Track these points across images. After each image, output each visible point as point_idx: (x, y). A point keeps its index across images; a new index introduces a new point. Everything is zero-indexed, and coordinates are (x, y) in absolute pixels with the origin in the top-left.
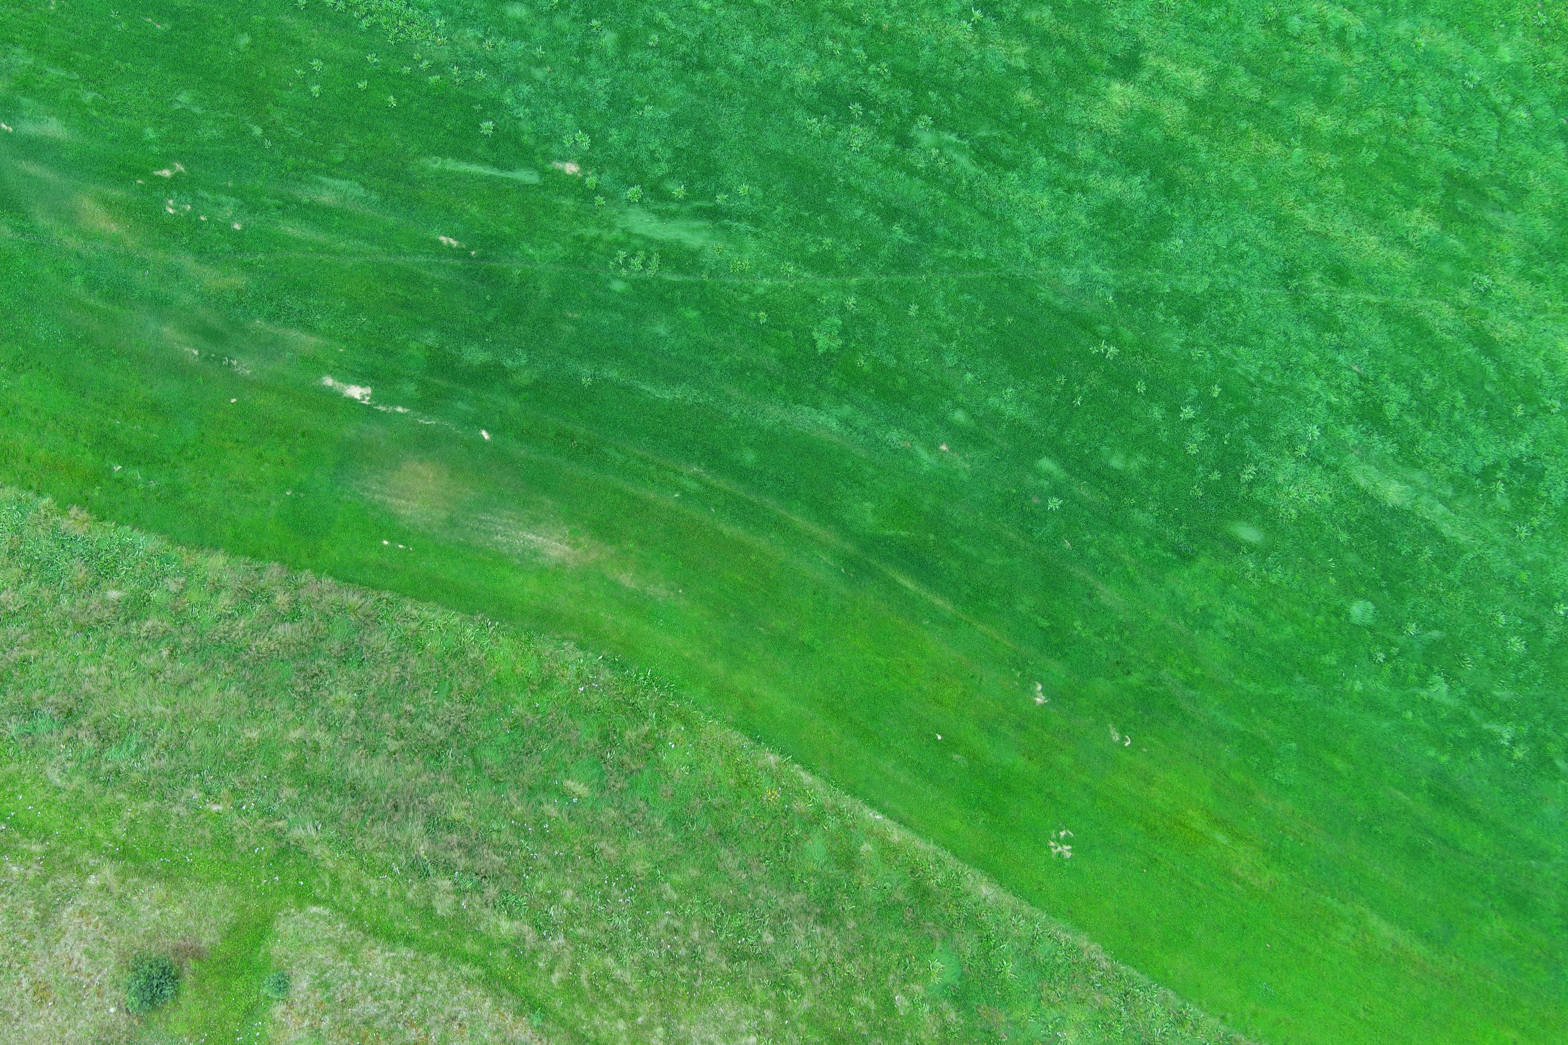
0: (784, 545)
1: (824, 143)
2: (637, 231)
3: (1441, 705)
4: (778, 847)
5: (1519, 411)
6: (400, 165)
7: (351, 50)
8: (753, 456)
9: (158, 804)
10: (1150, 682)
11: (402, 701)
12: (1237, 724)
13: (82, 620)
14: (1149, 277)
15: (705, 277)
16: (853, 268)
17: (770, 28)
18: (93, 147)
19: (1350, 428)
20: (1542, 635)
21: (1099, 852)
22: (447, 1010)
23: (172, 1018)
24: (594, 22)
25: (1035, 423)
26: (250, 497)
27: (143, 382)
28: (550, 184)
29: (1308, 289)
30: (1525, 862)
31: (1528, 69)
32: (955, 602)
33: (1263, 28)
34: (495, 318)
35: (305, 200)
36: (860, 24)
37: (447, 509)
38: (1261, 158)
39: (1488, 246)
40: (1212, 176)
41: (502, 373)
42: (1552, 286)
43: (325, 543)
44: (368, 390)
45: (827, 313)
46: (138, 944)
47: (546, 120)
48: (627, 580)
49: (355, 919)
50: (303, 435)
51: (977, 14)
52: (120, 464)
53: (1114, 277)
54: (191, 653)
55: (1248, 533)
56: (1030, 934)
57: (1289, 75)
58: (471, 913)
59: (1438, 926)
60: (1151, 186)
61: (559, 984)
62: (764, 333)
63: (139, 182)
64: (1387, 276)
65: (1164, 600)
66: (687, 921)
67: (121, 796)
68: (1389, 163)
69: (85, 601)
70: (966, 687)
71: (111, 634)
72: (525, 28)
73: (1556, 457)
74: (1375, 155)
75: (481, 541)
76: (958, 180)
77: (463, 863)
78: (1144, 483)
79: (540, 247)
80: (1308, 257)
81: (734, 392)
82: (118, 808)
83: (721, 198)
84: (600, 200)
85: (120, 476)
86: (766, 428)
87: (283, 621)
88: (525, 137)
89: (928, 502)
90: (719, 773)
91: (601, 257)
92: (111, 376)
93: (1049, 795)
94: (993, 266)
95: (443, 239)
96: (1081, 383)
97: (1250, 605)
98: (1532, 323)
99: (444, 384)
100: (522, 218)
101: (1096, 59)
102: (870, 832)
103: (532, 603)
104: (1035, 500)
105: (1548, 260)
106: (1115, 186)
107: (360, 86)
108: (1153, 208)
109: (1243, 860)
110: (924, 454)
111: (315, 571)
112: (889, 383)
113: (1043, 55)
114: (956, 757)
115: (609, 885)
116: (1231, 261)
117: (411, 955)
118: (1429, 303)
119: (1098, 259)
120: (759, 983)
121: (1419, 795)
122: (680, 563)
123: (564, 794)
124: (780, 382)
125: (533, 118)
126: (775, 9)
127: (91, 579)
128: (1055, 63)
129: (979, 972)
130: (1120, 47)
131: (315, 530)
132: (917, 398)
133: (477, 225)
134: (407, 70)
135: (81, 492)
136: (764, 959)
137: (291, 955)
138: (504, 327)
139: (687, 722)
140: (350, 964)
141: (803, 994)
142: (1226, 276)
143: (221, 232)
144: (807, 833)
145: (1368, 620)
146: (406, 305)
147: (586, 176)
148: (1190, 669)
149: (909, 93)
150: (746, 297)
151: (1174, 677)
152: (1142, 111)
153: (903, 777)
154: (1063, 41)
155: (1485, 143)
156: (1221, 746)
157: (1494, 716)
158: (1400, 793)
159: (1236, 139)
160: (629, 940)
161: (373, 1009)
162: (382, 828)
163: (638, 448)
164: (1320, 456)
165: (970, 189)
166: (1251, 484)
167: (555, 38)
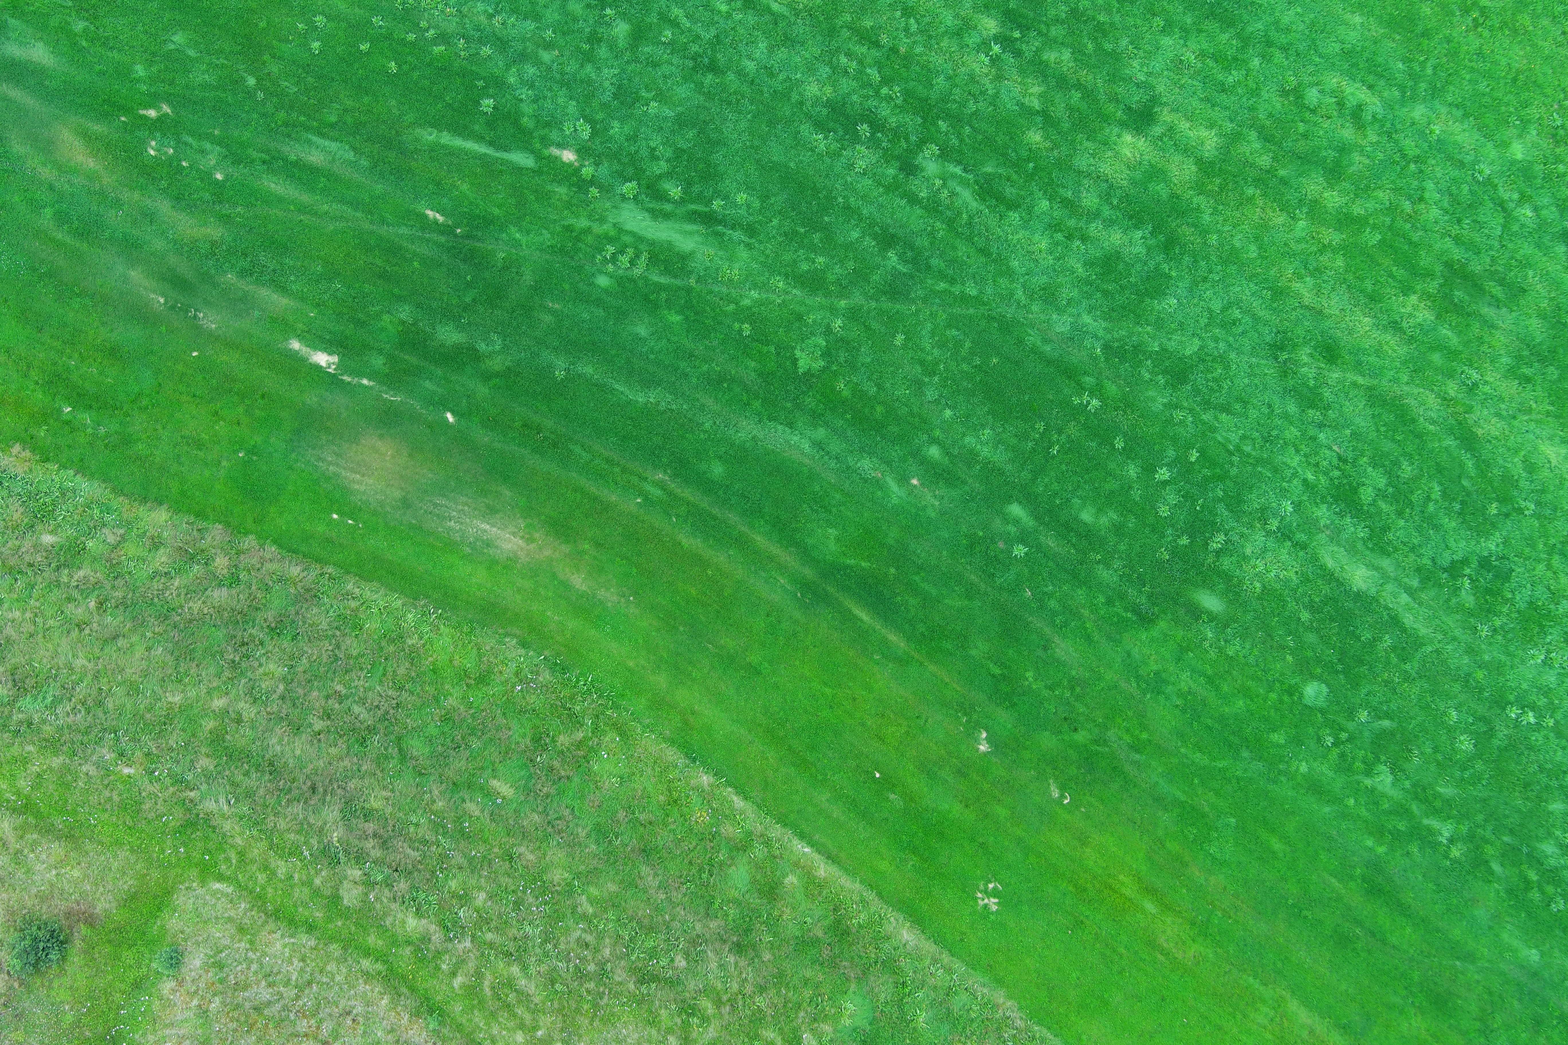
0: (742, 563)
1: (828, 161)
2: (628, 227)
3: (1383, 795)
4: (701, 870)
5: (1493, 509)
6: (394, 132)
7: (357, 10)
8: (721, 469)
9: (67, 761)
10: (1096, 742)
11: (332, 681)
12: (1178, 794)
13: (12, 562)
14: (1140, 333)
15: (692, 282)
16: (844, 290)
17: (787, 38)
18: (78, 78)
19: (1324, 507)
20: (1492, 736)
21: (1025, 908)
22: (342, 1003)
23: (56, 984)
24: (608, 11)
25: (1009, 467)
26: (201, 454)
27: (104, 324)
28: (545, 169)
29: (1296, 363)
30: (1451, 962)
31: (1538, 168)
32: (908, 640)
33: (1281, 96)
34: (474, 300)
35: (293, 158)
36: (877, 45)
37: (402, 489)
38: (1264, 226)
39: (1480, 340)
40: (1213, 239)
41: (476, 357)
42: (1538, 388)
43: (272, 509)
44: (335, 359)
45: (812, 334)
46: (29, 904)
47: (548, 104)
48: (579, 581)
49: (258, 900)
50: (263, 396)
51: (996, 49)
52: (70, 405)
53: (1105, 329)
54: (122, 608)
55: (1210, 602)
56: (947, 984)
57: (1302, 146)
58: (378, 906)
59: (1357, 1018)
60: (1152, 242)
61: (461, 988)
62: (746, 346)
63: (123, 119)
64: (1377, 359)
65: (1119, 660)
66: (600, 937)
67: (31, 748)
68: (1391, 247)
69: (17, 543)
70: (910, 727)
71: (40, 580)
72: (538, 8)
73: (1525, 559)
74: (1378, 237)
75: (433, 525)
76: (959, 214)
77: (377, 853)
78: (1112, 540)
79: (528, 233)
80: (1300, 331)
81: (709, 402)
82: (25, 761)
83: (717, 204)
84: (594, 191)
85: (69, 418)
86: (737, 442)
87: (220, 586)
88: (525, 119)
89: (893, 535)
90: (650, 789)
91: (588, 250)
92: (71, 314)
93: (982, 845)
94: (984, 304)
95: (430, 213)
96: (1060, 432)
97: (1205, 675)
98: (1515, 423)
99: (413, 360)
100: (513, 201)
101: (1110, 108)
102: (796, 864)
103: (478, 594)
104: (1001, 545)
105: (1538, 361)
106: (1116, 238)
107: (362, 47)
108: (1152, 264)
109: (1169, 932)
110: (893, 486)
111: (259, 537)
112: (867, 410)
113: (1058, 97)
114: (892, 796)
115: (524, 892)
116: (1223, 325)
117: (312, 943)
118: (1416, 391)
119: (1090, 310)
120: (666, 1008)
121: (1352, 884)
122: (635, 570)
123: (489, 793)
124: (757, 397)
125: (535, 101)
126: (793, 19)
127: (26, 521)
128: (1070, 108)
129: (891, 1018)
130: (1136, 98)
131: (264, 495)
132: (893, 429)
133: (466, 203)
134: (411, 37)
135: (26, 431)
136: (673, 983)
137: (187, 930)
138: (481, 309)
139: (623, 734)
140: (248, 946)
141: (709, 1024)
142: (1216, 340)
143: (202, 180)
144: (732, 858)
145: (1321, 702)
146: (383, 276)
147: (582, 166)
148: (1137, 732)
149: (920, 120)
150: (732, 307)
151: (1120, 739)
152: (1151, 165)
153: (837, 811)
154: (1079, 86)
155: (1489, 237)
156: (1160, 813)
157: (1436, 813)
158: (1333, 880)
159: (1241, 204)
160: (538, 950)
161: (265, 994)
162: (297, 809)
163: (605, 449)
164: (1291, 532)
165: (970, 224)
166: (1218, 553)
167: (566, 23)
